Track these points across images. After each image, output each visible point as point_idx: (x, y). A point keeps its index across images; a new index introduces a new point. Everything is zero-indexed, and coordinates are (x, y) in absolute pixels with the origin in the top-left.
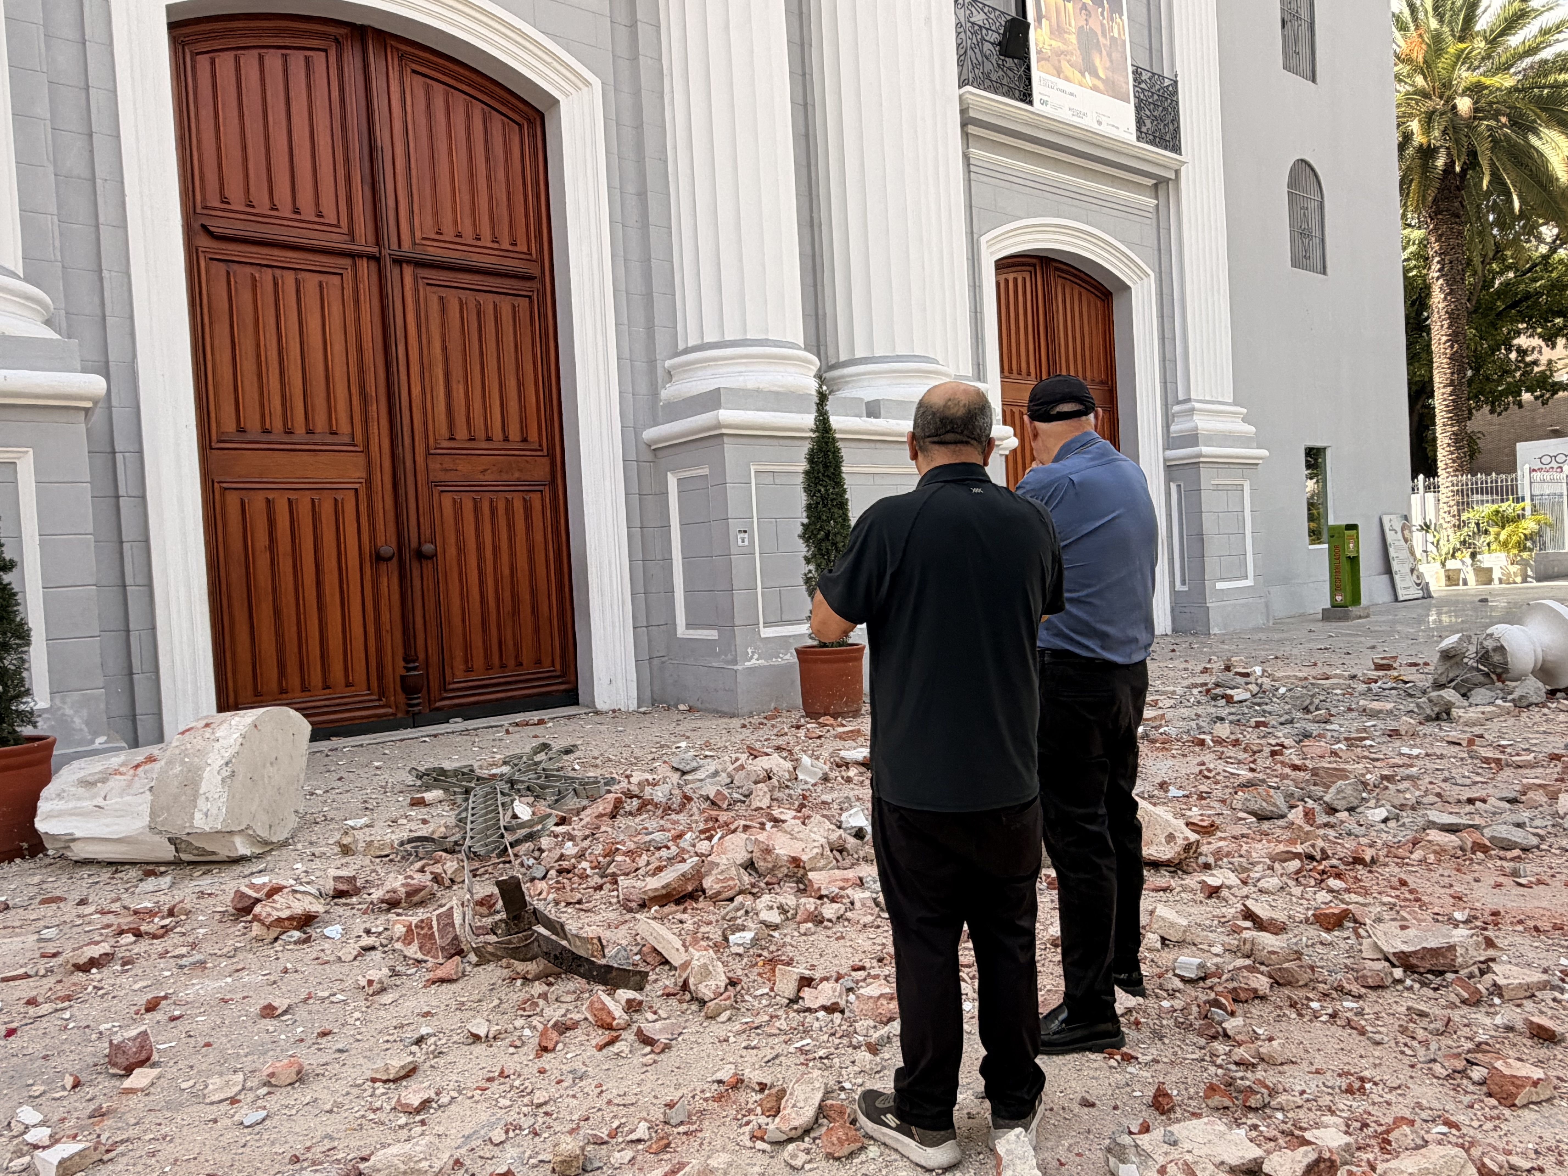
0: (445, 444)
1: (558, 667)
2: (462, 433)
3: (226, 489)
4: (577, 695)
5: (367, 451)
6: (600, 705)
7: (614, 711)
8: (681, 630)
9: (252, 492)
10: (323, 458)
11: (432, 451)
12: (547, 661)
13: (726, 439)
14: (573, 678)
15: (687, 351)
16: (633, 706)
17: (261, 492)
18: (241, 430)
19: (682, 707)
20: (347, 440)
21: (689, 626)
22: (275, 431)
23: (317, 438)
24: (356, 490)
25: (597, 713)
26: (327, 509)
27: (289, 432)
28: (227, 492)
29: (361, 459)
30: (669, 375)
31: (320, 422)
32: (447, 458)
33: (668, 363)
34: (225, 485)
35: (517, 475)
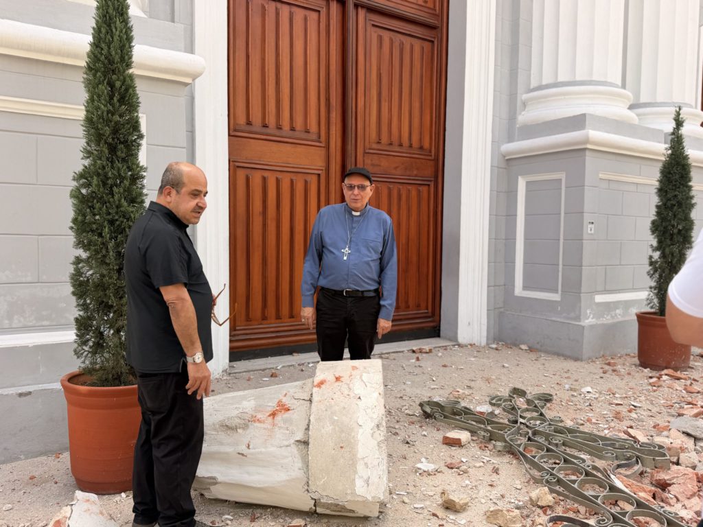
0: (375, 146)
1: (430, 310)
2: (384, 139)
3: (238, 167)
4: (439, 330)
5: (328, 147)
6: (461, 340)
7: (471, 345)
8: (519, 290)
9: (253, 171)
10: (300, 149)
11: (367, 151)
12: (423, 305)
13: (587, 153)
14: (438, 318)
15: (540, 88)
16: (484, 342)
17: (259, 172)
18: (249, 123)
19: (524, 347)
20: (315, 137)
21: (525, 288)
22: (271, 126)
23: (296, 134)
24: (319, 175)
25: (459, 345)
26: (299, 187)
27: (279, 128)
28: (238, 169)
29: (322, 152)
30: (524, 104)
31: (299, 123)
32: (375, 156)
33: (525, 96)
34: (237, 164)
35: (415, 172)
